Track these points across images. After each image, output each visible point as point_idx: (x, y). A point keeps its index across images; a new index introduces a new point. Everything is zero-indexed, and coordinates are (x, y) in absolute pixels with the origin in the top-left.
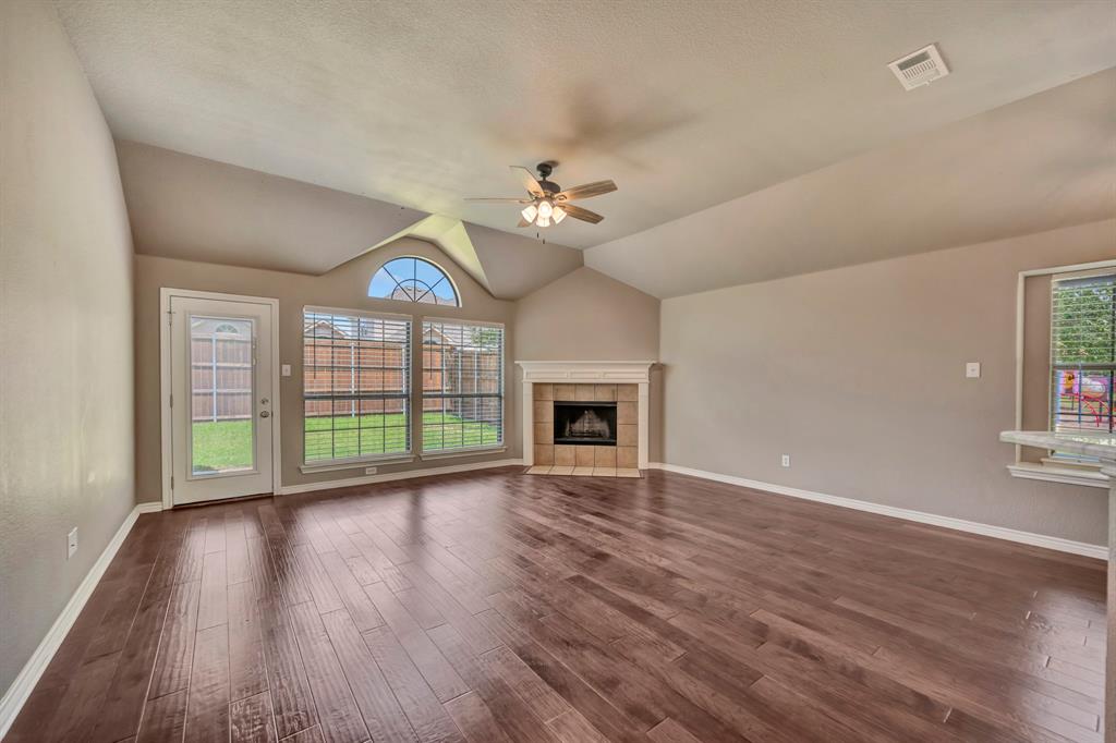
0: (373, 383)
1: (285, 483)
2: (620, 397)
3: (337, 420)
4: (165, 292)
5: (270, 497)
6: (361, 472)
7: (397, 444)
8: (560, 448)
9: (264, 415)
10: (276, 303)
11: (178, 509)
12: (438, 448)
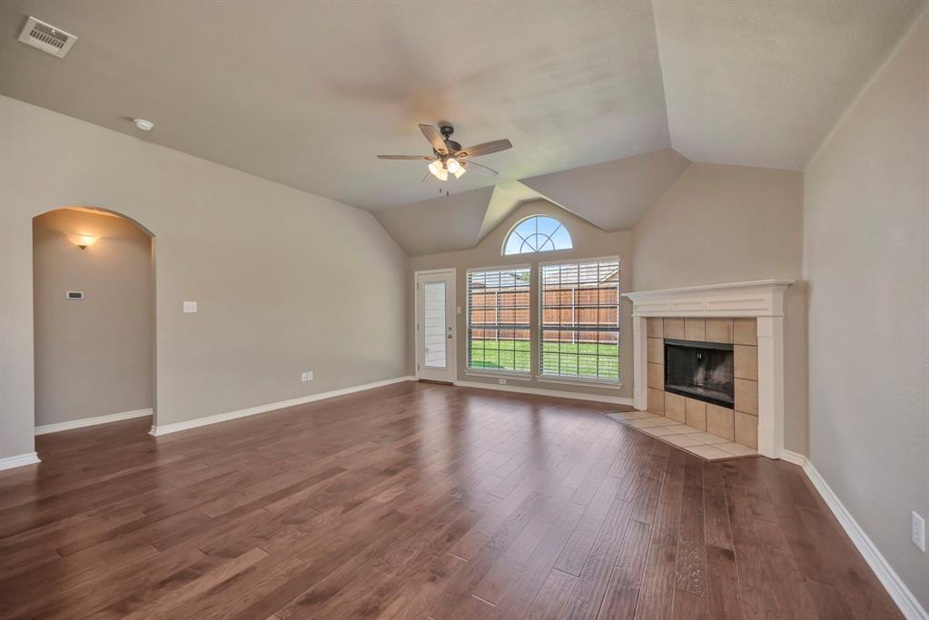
0: (507, 318)
1: (458, 379)
2: (738, 339)
3: (487, 343)
4: (416, 273)
5: (451, 384)
6: (495, 381)
7: (524, 365)
8: (672, 397)
9: (450, 337)
10: (454, 270)
11: (421, 381)
12: (554, 373)
